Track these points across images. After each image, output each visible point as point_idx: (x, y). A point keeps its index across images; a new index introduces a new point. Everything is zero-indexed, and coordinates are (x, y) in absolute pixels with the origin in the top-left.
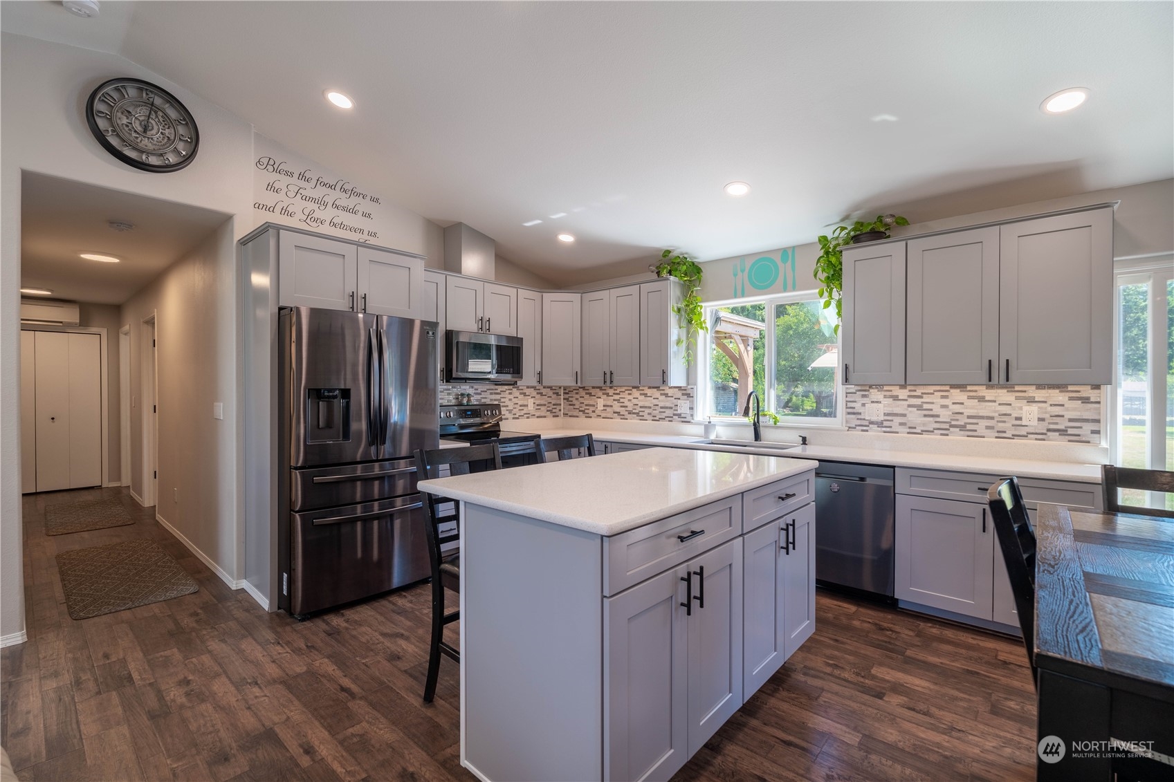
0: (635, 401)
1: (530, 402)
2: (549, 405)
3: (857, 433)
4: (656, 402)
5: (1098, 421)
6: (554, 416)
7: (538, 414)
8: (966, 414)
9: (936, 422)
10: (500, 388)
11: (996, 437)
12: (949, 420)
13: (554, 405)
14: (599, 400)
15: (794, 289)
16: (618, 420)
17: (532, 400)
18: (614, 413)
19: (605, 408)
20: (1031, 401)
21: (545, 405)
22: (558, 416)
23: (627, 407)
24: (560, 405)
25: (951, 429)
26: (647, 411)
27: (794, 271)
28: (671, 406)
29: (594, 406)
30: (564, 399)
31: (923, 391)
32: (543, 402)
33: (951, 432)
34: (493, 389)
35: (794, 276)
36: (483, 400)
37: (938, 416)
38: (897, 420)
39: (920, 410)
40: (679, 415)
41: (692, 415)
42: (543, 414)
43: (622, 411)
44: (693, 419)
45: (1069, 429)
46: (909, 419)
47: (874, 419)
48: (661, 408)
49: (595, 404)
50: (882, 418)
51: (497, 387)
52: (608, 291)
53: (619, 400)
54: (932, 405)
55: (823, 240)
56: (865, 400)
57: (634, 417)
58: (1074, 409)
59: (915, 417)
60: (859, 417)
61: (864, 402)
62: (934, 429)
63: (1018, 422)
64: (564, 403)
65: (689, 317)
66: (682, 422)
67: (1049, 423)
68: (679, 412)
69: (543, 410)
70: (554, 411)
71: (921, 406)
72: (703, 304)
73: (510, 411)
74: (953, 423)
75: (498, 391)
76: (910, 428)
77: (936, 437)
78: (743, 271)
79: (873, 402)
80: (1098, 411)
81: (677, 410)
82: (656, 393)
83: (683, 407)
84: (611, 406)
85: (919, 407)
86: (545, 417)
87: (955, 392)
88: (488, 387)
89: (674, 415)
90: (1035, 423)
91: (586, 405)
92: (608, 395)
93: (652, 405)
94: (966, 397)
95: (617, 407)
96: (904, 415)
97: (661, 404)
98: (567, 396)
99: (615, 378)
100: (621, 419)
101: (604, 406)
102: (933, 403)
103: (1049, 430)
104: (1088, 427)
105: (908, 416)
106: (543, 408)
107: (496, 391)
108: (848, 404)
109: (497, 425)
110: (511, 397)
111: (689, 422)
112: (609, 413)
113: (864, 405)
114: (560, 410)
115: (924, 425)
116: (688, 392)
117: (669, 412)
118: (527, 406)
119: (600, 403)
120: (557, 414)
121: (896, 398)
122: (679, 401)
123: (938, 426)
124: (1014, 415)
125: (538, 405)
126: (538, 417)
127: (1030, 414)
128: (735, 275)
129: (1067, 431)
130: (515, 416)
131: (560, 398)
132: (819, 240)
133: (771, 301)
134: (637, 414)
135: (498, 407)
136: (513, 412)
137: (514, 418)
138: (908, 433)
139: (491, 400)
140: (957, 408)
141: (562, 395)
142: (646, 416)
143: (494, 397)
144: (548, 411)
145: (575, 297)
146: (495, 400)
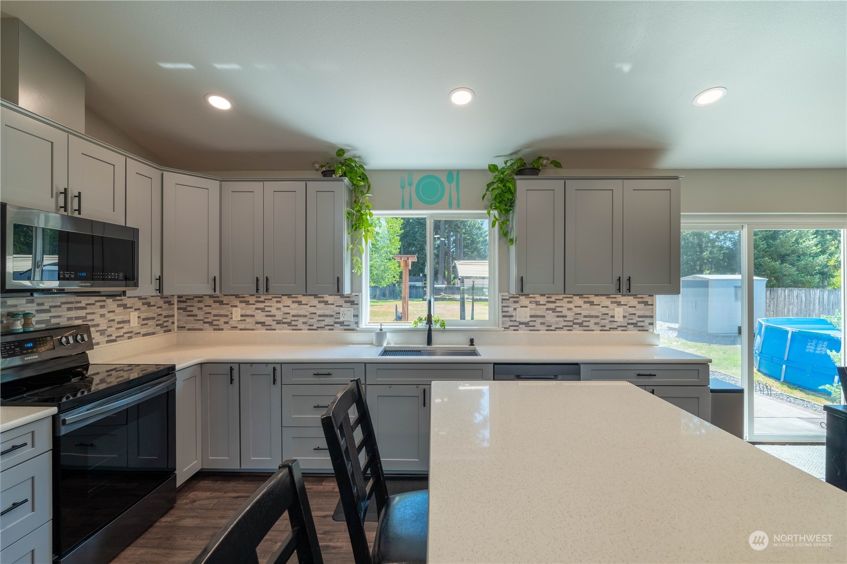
0: (286, 310)
1: (134, 317)
2: (160, 317)
3: (510, 332)
4: (313, 310)
5: (652, 317)
6: (165, 332)
7: (143, 331)
8: (583, 314)
9: (565, 321)
10: (84, 301)
11: (601, 330)
12: (572, 319)
13: (165, 317)
14: (234, 309)
15: (458, 208)
16: (261, 332)
17: (136, 314)
18: (257, 323)
19: (243, 318)
20: (619, 304)
21: (153, 318)
22: (170, 331)
23: (275, 316)
24: (173, 316)
25: (574, 326)
26: (301, 320)
27: (458, 192)
28: (331, 313)
29: (227, 316)
30: (179, 309)
31: (557, 298)
32: (151, 315)
33: (575, 328)
34: (72, 303)
35: (458, 195)
36: (53, 321)
37: (566, 316)
38: (539, 320)
39: (554, 312)
40: (342, 323)
41: (357, 323)
42: (150, 330)
43: (269, 321)
44: (358, 327)
45: (638, 323)
46: (547, 319)
47: (523, 320)
48: (320, 316)
49: (229, 313)
50: (528, 319)
51: (79, 299)
52: (262, 183)
53: (264, 309)
54: (562, 308)
55: (493, 168)
56: (516, 305)
57: (284, 328)
58: (641, 310)
59: (551, 318)
60: (513, 319)
61: (515, 307)
62: (563, 326)
63: (612, 319)
64: (179, 314)
65: (357, 222)
66: (345, 330)
67: (629, 319)
68: (341, 319)
69: (151, 326)
70: (165, 324)
71: (555, 309)
72: (373, 212)
73: (102, 332)
74: (576, 321)
75: (83, 304)
76: (547, 326)
77: (564, 332)
78: (410, 185)
79: (521, 307)
80: (653, 311)
81: (339, 318)
82: (314, 301)
83: (347, 314)
84: (253, 316)
85: (554, 310)
86: (154, 333)
87: (576, 298)
88: (64, 300)
89: (336, 323)
90: (621, 319)
91: (215, 316)
92: (247, 303)
93: (308, 314)
94: (583, 302)
95: (260, 316)
96: (543, 317)
97: (319, 312)
98: (183, 305)
99: (272, 285)
100: (267, 330)
101: (242, 316)
102: (562, 307)
103: (628, 324)
104: (648, 321)
105: (546, 317)
106: (150, 323)
107: (79, 305)
108: (503, 308)
109: (84, 355)
110: (104, 311)
111: (353, 330)
112: (249, 323)
113: (515, 309)
114: (173, 323)
115: (557, 323)
116: (352, 299)
117: (328, 321)
118: (129, 321)
119: (237, 313)
120: (169, 328)
121: (538, 303)
122: (342, 309)
123: (566, 324)
124: (610, 315)
125: (144, 319)
126: (144, 335)
127: (619, 313)
128: (403, 187)
129: (637, 324)
130: (111, 338)
131: (173, 308)
132: (489, 167)
133: (432, 215)
134: (289, 324)
135: (86, 329)
136: (107, 333)
137: (108, 342)
138: (547, 330)
139: (69, 319)
140: (578, 310)
141: (176, 303)
142: (300, 326)
143: (73, 314)
144: (157, 325)
145: (213, 185)
146: (77, 318)
